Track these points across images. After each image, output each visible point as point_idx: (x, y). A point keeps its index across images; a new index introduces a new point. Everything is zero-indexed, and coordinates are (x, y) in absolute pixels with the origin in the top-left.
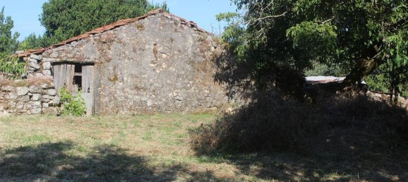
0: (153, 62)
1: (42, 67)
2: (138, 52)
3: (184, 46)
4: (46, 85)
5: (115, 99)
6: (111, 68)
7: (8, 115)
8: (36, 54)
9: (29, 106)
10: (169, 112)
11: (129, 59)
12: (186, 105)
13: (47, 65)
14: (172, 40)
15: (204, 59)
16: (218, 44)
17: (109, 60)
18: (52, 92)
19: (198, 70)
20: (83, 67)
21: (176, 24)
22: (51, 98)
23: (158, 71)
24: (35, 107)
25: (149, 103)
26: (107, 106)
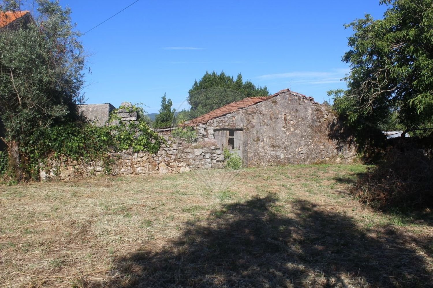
0: (284, 127)
1: (208, 133)
2: (273, 120)
3: (306, 115)
4: (214, 147)
5: (258, 154)
6: (255, 132)
7: (189, 169)
8: (203, 124)
9: (203, 163)
10: (296, 163)
11: (267, 125)
12: (308, 157)
13: (211, 131)
14: (297, 111)
15: (320, 124)
16: (329, 113)
17: (253, 127)
18: (218, 152)
19: (316, 132)
20: (235, 132)
21: (299, 99)
22: (218, 156)
23: (288, 134)
24: (207, 163)
25: (282, 157)
26: (253, 160)
